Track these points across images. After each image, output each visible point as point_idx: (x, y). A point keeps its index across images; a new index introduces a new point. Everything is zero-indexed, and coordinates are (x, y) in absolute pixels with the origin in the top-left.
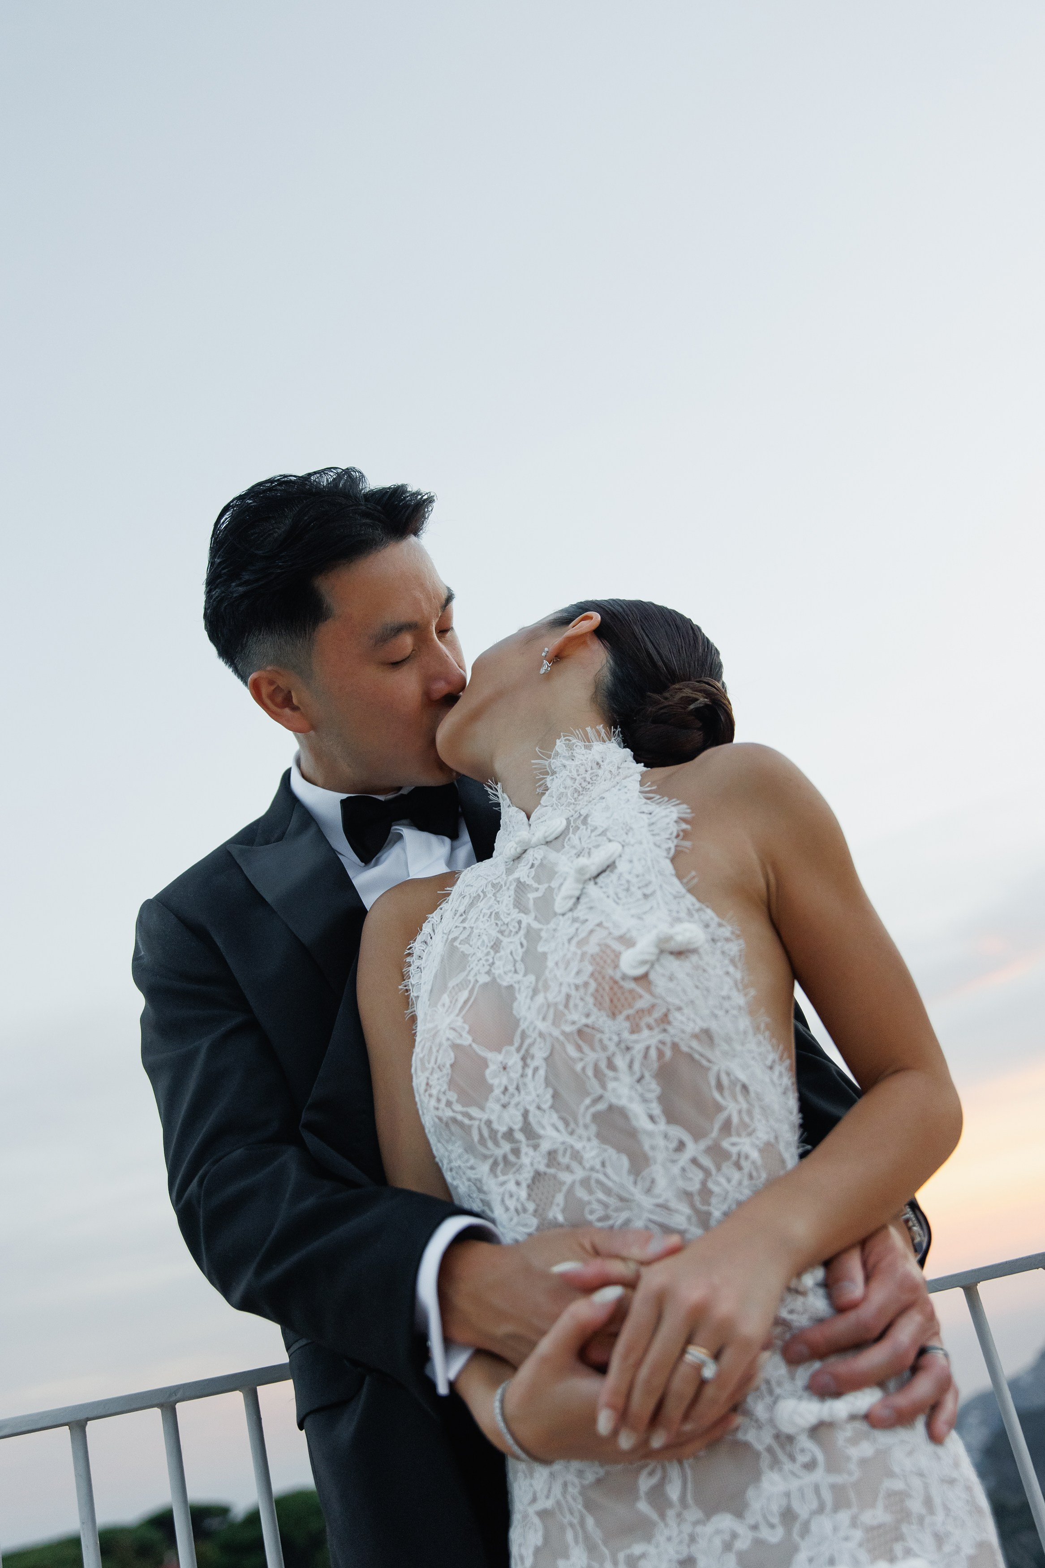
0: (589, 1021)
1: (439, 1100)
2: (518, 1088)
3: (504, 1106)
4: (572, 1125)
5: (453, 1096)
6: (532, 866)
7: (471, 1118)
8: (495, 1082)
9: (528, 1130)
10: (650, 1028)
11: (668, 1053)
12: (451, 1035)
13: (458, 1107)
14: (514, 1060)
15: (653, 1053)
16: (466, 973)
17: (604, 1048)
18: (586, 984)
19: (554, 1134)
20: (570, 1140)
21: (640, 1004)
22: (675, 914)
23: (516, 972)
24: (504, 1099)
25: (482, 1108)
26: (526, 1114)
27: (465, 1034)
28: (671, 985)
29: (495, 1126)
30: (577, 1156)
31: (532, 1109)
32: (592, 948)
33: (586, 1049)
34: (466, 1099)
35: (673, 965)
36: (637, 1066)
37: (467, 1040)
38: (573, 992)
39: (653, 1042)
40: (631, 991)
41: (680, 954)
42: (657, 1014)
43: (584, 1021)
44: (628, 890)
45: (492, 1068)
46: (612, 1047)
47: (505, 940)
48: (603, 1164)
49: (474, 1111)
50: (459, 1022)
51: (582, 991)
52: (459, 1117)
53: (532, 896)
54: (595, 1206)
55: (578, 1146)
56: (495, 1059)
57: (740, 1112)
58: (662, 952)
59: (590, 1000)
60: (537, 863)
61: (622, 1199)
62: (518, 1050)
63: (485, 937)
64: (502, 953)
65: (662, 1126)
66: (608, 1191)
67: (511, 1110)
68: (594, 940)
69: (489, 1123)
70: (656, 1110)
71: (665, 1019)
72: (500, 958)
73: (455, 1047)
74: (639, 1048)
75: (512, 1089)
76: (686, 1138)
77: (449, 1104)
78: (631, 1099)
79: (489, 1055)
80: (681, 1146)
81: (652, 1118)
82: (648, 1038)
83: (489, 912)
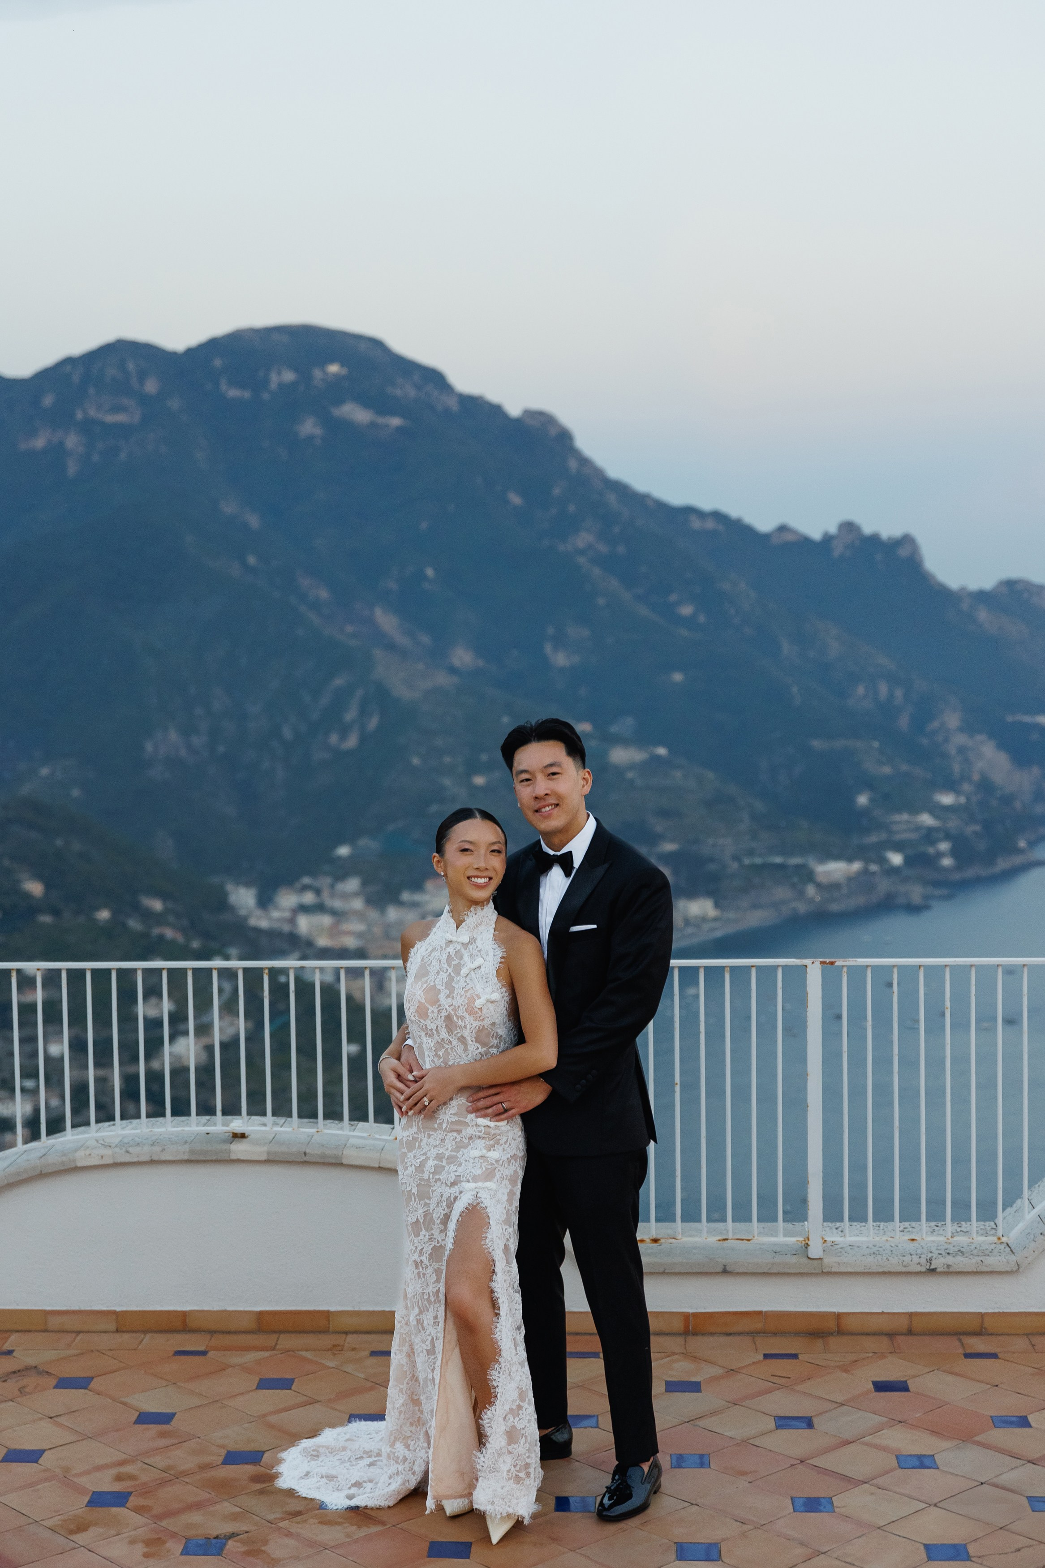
0: (463, 1015)
1: (412, 1014)
2: (436, 1019)
3: (431, 1022)
4: (450, 1033)
5: (416, 1015)
6: (455, 949)
7: (420, 1022)
8: (430, 1015)
9: (437, 1030)
10: (479, 1021)
11: (481, 1028)
12: (419, 998)
13: (417, 1018)
14: (436, 1011)
15: (478, 1027)
16: (427, 978)
17: (465, 1023)
18: (465, 1005)
19: (445, 1034)
20: (450, 1038)
21: (478, 1015)
22: (493, 989)
23: (442, 985)
24: (432, 1021)
25: (425, 1021)
26: (437, 1027)
27: (423, 999)
28: (488, 1011)
29: (427, 1026)
30: (450, 1042)
31: (439, 1026)
32: (468, 995)
33: (460, 1020)
34: (420, 1016)
35: (490, 1005)
36: (472, 1029)
37: (423, 1001)
38: (461, 1006)
39: (478, 1024)
40: (476, 1011)
41: (492, 1002)
42: (481, 1018)
43: (462, 1014)
44: (482, 978)
45: (430, 1011)
46: (467, 1023)
47: (441, 973)
48: (458, 1046)
49: (422, 1021)
50: (422, 995)
51: (463, 1006)
52: (417, 1021)
53: (454, 963)
54: (453, 1055)
55: (451, 1040)
56: (431, 1009)
57: (497, 1043)
58: (487, 1002)
59: (464, 1009)
60: (457, 950)
61: (460, 1056)
62: (437, 1008)
63: (435, 968)
64: (439, 976)
65: (474, 1043)
66: (457, 1053)
67: (433, 1024)
68: (470, 992)
69: (426, 1025)
70: (474, 1039)
71: (483, 1020)
72: (439, 978)
73: (419, 1001)
74: (474, 1025)
75: (434, 1019)
76: (479, 1047)
77: (414, 1016)
78: (468, 1036)
79: (430, 1007)
80: (478, 1048)
81: (472, 1041)
82: (477, 1023)
83: (437, 958)
